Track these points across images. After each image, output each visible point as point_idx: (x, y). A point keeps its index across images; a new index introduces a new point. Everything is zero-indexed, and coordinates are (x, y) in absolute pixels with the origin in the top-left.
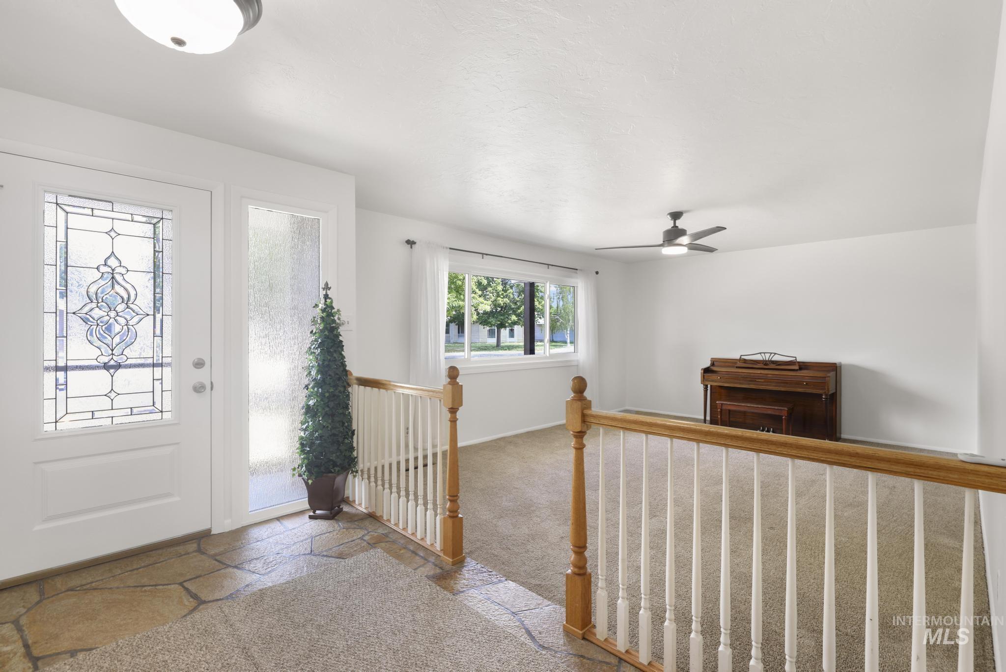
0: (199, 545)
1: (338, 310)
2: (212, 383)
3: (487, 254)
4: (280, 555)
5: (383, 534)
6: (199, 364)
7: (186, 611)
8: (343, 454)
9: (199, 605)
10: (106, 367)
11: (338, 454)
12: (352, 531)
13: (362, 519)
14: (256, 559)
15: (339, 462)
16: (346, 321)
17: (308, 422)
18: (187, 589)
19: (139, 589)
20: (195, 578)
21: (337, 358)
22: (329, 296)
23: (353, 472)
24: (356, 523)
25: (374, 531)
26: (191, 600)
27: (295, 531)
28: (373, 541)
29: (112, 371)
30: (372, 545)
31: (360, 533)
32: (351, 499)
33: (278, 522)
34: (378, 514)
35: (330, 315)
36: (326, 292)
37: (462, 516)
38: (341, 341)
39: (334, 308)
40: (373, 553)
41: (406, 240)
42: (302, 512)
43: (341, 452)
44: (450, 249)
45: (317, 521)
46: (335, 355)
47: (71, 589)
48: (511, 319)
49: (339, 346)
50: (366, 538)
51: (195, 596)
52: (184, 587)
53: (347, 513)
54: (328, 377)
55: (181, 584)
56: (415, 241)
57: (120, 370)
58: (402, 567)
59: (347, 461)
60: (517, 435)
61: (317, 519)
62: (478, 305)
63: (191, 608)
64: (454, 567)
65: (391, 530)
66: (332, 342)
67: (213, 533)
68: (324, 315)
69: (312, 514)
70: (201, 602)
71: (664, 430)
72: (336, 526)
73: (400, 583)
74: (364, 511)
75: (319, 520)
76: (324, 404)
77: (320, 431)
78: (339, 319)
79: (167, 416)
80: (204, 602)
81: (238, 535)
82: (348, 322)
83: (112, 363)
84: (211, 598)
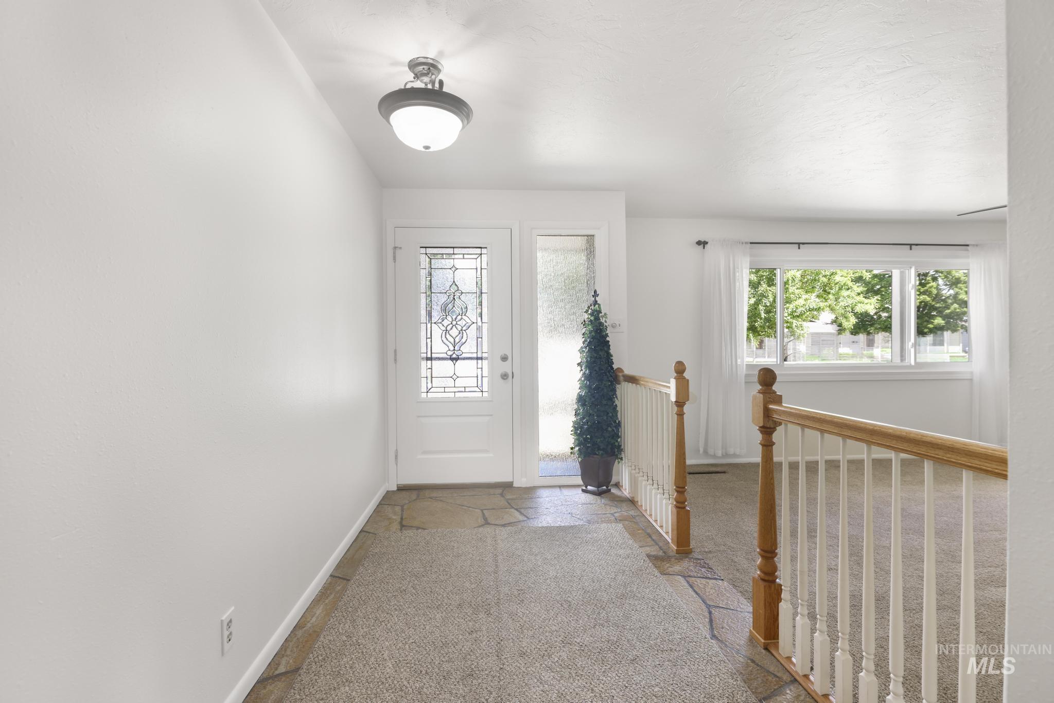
0: (503, 491)
1: (605, 314)
2: (513, 373)
3: (803, 244)
4: (547, 510)
5: (632, 515)
6: (504, 359)
7: (477, 525)
8: (607, 440)
9: (485, 524)
10: (452, 359)
11: (602, 439)
12: (608, 507)
13: (622, 501)
14: (531, 508)
15: (602, 446)
16: (617, 324)
17: (580, 410)
18: (483, 514)
19: (460, 507)
20: (491, 509)
21: (602, 355)
22: (598, 302)
23: (618, 458)
24: (616, 503)
25: (625, 511)
26: (483, 520)
27: (567, 497)
28: (621, 519)
29: (454, 361)
30: (617, 520)
31: (614, 510)
32: (621, 484)
33: (559, 489)
34: (636, 500)
35: (597, 318)
36: (595, 299)
37: (689, 509)
38: (608, 341)
39: (601, 313)
40: (614, 526)
41: (697, 241)
42: (579, 486)
43: (604, 438)
44: (751, 243)
45: (587, 494)
46: (600, 353)
47: (431, 498)
48: (932, 323)
49: (606, 344)
50: (616, 515)
51: (485, 519)
52: (483, 512)
53: (613, 494)
54: (594, 372)
55: (482, 510)
56: (707, 241)
57: (459, 361)
58: (631, 542)
59: (610, 446)
60: (853, 460)
61: (587, 493)
62: (855, 305)
63: (480, 525)
64: (677, 555)
65: (640, 514)
66: (598, 342)
67: (514, 486)
68: (592, 318)
69: (584, 488)
70: (487, 523)
71: (833, 427)
72: (599, 501)
73: (621, 552)
74: (628, 496)
75: (588, 494)
76: (591, 395)
77: (587, 418)
78: (606, 322)
79: (485, 394)
80: (489, 524)
81: (529, 492)
82: (619, 325)
83: (454, 356)
84: (493, 523)
